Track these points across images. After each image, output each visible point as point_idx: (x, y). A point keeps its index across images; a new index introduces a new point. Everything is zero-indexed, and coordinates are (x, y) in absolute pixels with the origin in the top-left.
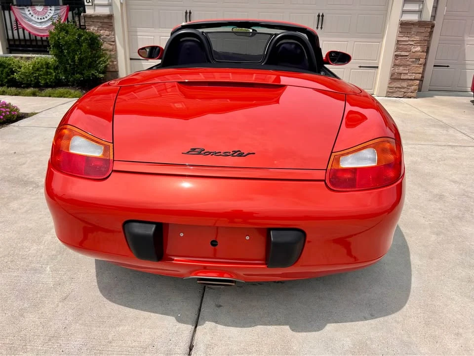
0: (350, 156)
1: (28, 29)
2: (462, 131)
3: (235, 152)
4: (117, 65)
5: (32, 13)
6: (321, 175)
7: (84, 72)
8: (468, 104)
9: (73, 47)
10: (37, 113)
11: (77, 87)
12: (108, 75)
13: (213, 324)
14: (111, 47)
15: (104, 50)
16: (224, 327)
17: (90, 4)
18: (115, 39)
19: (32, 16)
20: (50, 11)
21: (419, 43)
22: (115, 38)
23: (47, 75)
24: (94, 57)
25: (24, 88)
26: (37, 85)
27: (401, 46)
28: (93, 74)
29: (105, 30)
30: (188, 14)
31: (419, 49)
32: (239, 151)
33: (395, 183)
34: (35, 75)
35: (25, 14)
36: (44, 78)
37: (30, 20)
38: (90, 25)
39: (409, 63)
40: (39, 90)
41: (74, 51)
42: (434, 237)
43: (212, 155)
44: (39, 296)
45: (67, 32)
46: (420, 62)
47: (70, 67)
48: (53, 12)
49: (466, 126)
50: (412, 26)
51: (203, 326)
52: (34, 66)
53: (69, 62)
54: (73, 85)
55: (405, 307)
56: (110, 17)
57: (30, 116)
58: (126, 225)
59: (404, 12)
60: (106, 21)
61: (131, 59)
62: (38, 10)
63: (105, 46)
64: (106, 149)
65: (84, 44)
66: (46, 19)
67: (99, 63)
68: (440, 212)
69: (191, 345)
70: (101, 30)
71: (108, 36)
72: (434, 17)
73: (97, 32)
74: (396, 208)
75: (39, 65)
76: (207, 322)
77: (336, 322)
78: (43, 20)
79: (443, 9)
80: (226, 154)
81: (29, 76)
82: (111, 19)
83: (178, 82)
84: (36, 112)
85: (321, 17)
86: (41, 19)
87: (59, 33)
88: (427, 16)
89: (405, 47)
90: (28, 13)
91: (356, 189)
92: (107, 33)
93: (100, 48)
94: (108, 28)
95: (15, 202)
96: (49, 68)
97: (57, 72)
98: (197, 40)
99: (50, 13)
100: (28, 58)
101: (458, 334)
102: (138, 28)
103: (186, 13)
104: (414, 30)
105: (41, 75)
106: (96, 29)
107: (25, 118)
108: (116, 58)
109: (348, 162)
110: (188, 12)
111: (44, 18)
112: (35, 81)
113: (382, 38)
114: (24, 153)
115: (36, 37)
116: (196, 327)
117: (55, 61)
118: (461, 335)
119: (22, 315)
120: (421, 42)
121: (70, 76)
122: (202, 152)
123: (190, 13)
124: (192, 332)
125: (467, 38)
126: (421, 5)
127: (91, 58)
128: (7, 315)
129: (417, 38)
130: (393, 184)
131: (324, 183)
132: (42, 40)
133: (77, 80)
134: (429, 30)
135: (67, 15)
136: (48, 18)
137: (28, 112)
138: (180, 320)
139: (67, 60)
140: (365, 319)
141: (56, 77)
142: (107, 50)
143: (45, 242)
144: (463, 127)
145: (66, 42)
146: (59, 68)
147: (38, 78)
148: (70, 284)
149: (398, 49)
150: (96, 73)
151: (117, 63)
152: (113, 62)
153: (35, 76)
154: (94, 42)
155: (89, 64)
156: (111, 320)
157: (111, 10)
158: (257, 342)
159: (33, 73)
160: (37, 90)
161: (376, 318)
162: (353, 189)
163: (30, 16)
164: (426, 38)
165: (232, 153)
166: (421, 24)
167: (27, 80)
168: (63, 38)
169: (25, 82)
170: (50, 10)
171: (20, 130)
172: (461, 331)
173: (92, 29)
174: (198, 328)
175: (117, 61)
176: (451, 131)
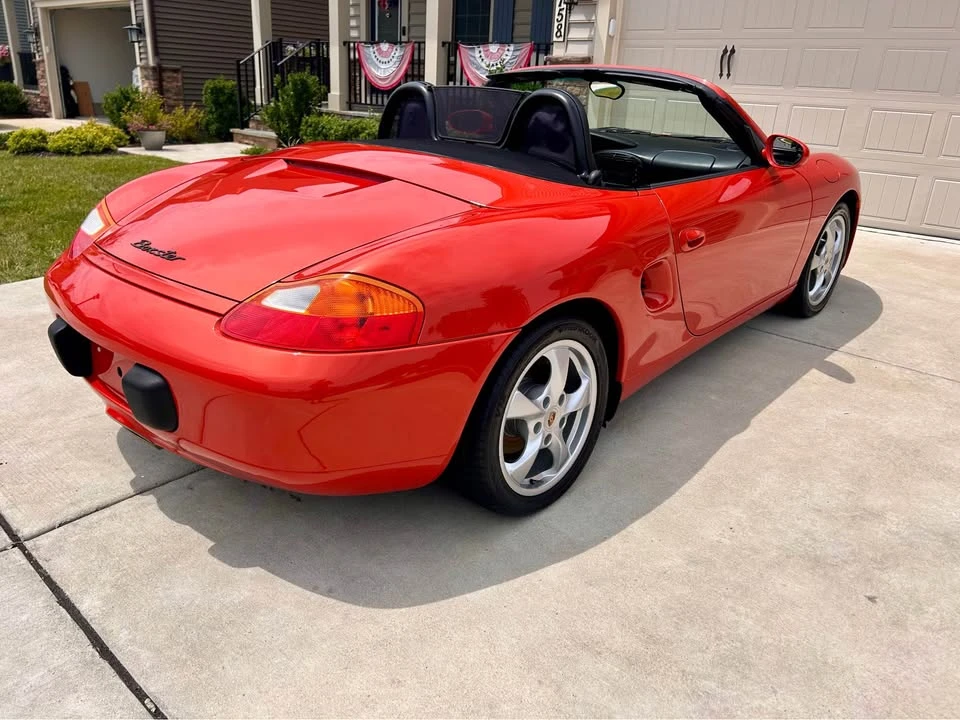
1: (474, 82)
3: (170, 253)
5: (483, 55)
13: (154, 500)
16: (158, 509)
17: (561, 39)
19: (482, 60)
20: (507, 52)
30: (728, 54)
32: (174, 252)
35: (474, 57)
48: (510, 53)
51: (141, 497)
56: (586, 62)
62: (492, 50)
69: (104, 507)
76: (152, 495)
80: (159, 254)
86: (493, 65)
90: (478, 55)
99: (507, 55)
103: (725, 51)
110: (729, 49)
111: (496, 64)
116: (136, 495)
122: (145, 246)
123: (733, 51)
131: (219, 318)
135: (529, 59)
136: (503, 64)
138: (134, 481)
163: (480, 60)
170: (508, 50)
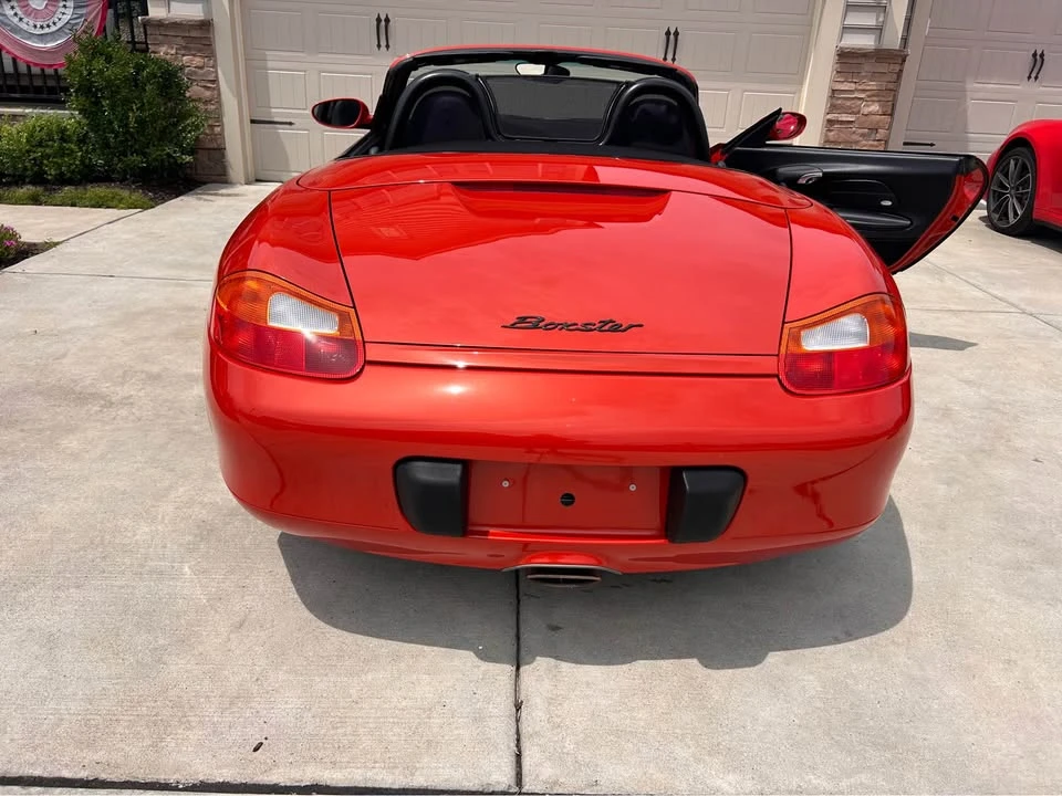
0: (819, 328)
1: (12, 50)
2: (971, 281)
3: (606, 323)
4: (222, 134)
5: (19, 12)
6: (770, 365)
7: (147, 150)
8: (975, 224)
9: (124, 92)
10: (58, 244)
11: (133, 183)
12: (202, 156)
13: (552, 661)
14: (208, 94)
15: (193, 100)
16: (573, 665)
18: (217, 77)
19: (21, 19)
21: (875, 96)
22: (216, 72)
23: (62, 156)
24: (172, 115)
25: (9, 184)
26: (39, 179)
27: (839, 102)
28: (169, 155)
29: (194, 55)
30: (383, 23)
31: (875, 107)
32: (611, 321)
33: (899, 380)
34: (32, 156)
35: (5, 15)
36: (56, 163)
37: (16, 30)
38: (160, 44)
39: (855, 137)
40: (46, 190)
41: (127, 102)
42: (942, 489)
43: (560, 329)
44: (183, 621)
45: (109, 59)
46: (878, 136)
47: (116, 137)
48: (69, 12)
49: (977, 270)
50: (862, 60)
51: (532, 666)
52: (32, 136)
53: (114, 128)
54: (122, 181)
55: (906, 618)
56: (206, 25)
57: (43, 251)
58: (401, 466)
59: (846, 29)
60: (194, 34)
61: (253, 122)
62: (34, 6)
63: (194, 91)
64: (344, 318)
65: (148, 87)
66: (53, 29)
67: (184, 130)
68: (948, 441)
69: (516, 700)
70: (183, 55)
71: (201, 68)
72: (905, 40)
73: (176, 59)
74: (903, 429)
75: (43, 133)
76: (538, 658)
77: (784, 649)
78: (46, 30)
79: (923, 25)
80: (587, 328)
81: (19, 158)
82: (208, 31)
83: (453, 183)
84: (55, 240)
85: (672, 37)
86: (42, 27)
87: (89, 62)
88: (893, 40)
89: (848, 103)
91: (833, 392)
92: (198, 61)
93: (183, 94)
94: (200, 51)
95: (71, 437)
96: (65, 141)
97: (84, 148)
98: (465, 92)
99: (64, 14)
100: (14, 117)
101: (1009, 662)
102: (267, 53)
103: (379, 20)
104: (867, 67)
105: (48, 156)
106: (173, 52)
107: (33, 254)
108: (219, 119)
109: (816, 341)
110: (383, 18)
111: (48, 26)
112: (36, 169)
113: (801, 83)
114: (55, 332)
115: (29, 67)
116: (518, 669)
117: (79, 123)
118: (1015, 662)
119: (159, 661)
120: (881, 93)
121: (115, 159)
122: (541, 324)
123: (387, 20)
124: (513, 677)
125: (971, 85)
126: (882, 15)
127: (164, 118)
128: (127, 663)
129: (873, 85)
130: (895, 382)
131: (776, 380)
132: (44, 76)
133: (131, 169)
134: (897, 68)
135: (104, 19)
136: (59, 25)
137: (36, 241)
138: (485, 656)
139: (111, 123)
140: (837, 641)
141: (82, 162)
142: (199, 100)
143: (163, 518)
144: (973, 273)
145: (109, 81)
146: (88, 141)
147: (42, 163)
148: (243, 597)
149: (833, 108)
150: (175, 152)
151: (223, 130)
152: (211, 127)
153: (34, 159)
154: (170, 82)
155: (161, 132)
156: (347, 663)
157: (208, 10)
158: (643, 690)
159: (28, 151)
160: (40, 189)
161: (857, 638)
162: (828, 392)
163: (16, 20)
164: (891, 86)
165: (598, 325)
166: (880, 55)
167: (15, 168)
168: (101, 72)
169: (10, 171)
170: (65, 6)
171: (29, 280)
172: (1014, 656)
173: (164, 52)
174: (522, 669)
175: (222, 126)
176: (949, 281)
